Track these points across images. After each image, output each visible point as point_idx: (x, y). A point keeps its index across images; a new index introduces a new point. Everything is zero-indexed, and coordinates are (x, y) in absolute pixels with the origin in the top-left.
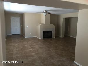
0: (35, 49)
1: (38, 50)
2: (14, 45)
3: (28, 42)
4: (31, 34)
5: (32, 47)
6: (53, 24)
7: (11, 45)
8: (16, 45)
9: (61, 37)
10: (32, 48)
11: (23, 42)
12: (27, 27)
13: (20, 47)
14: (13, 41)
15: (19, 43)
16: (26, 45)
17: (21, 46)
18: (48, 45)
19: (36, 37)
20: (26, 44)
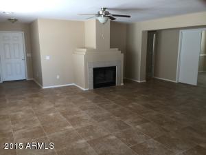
0: (83, 124)
1: (91, 128)
2: (13, 114)
3: (57, 104)
4: (58, 77)
5: (70, 117)
6: (117, 49)
7: (4, 117)
8: (20, 114)
9: (139, 82)
10: (72, 121)
11: (39, 103)
12: (48, 58)
13: (34, 121)
14: (8, 102)
15: (28, 108)
16: (51, 114)
17: (36, 118)
18: (115, 107)
19: (73, 84)
20: (49, 110)
